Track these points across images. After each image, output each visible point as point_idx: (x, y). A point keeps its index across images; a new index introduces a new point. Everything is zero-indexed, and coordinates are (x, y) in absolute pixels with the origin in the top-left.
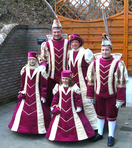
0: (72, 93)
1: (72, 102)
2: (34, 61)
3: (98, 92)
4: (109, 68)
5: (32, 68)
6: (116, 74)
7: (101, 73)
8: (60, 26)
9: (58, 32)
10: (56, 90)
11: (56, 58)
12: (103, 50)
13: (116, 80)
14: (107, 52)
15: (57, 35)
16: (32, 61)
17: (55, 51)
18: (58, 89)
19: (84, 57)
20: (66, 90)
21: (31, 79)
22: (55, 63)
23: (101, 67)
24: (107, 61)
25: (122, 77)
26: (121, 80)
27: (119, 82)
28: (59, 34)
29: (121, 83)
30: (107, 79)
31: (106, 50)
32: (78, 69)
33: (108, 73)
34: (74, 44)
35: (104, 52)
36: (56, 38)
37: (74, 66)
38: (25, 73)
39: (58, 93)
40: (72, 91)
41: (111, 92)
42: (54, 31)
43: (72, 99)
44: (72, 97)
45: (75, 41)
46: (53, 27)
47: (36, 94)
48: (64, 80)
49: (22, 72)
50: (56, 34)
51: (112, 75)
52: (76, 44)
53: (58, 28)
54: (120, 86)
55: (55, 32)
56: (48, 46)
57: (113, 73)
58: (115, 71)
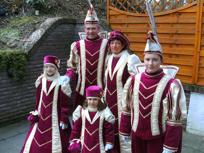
0: (101, 122)
2: (52, 69)
3: (134, 128)
4: (154, 90)
5: (50, 79)
6: (165, 102)
7: (140, 98)
8: (97, 19)
9: (93, 29)
10: (76, 116)
11: (88, 65)
12: (148, 60)
13: (166, 111)
14: (155, 63)
15: (92, 33)
16: (49, 69)
17: (87, 56)
18: (81, 113)
19: (126, 67)
20: (92, 118)
21: (47, 95)
22: (87, 72)
23: (141, 88)
24: (153, 77)
25: (174, 108)
26: (174, 112)
27: (169, 115)
28: (94, 31)
29: (174, 117)
30: (150, 109)
31: (154, 60)
32: (117, 84)
33: (151, 100)
34: (114, 45)
35: (150, 63)
36: (90, 37)
37: (111, 79)
38: (40, 85)
39: (80, 119)
40: (102, 118)
41: (155, 131)
42: (88, 26)
43: (101, 131)
44: (101, 128)
45: (115, 41)
46: (86, 21)
47: (53, 117)
48: (92, 101)
49: (37, 84)
50: (90, 31)
51: (159, 104)
52: (118, 45)
53: (93, 22)
54: (172, 123)
55: (89, 29)
56: (78, 47)
57: (159, 100)
58: (163, 97)
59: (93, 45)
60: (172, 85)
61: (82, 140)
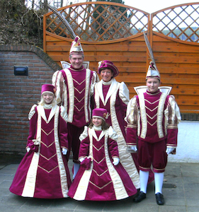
0: (106, 139)
1: (106, 151)
4: (157, 104)
5: (48, 107)
6: (166, 111)
7: (147, 111)
9: (79, 59)
12: (150, 82)
13: (167, 119)
14: (155, 85)
15: (77, 63)
16: (48, 97)
20: (98, 135)
21: (47, 123)
23: (147, 104)
25: (173, 115)
26: (173, 119)
27: (170, 121)
28: (80, 61)
29: (173, 122)
30: (156, 118)
31: (154, 82)
33: (156, 111)
35: (152, 84)
36: (76, 67)
39: (88, 138)
40: (106, 136)
41: (161, 134)
42: (74, 56)
43: (106, 147)
44: (106, 144)
45: (106, 70)
46: (71, 51)
50: (77, 61)
51: (162, 114)
53: (79, 53)
54: (171, 127)
55: (75, 59)
57: (162, 110)
58: (165, 108)
59: (78, 74)
60: (170, 99)
61: (91, 156)
